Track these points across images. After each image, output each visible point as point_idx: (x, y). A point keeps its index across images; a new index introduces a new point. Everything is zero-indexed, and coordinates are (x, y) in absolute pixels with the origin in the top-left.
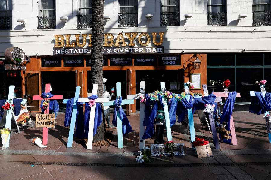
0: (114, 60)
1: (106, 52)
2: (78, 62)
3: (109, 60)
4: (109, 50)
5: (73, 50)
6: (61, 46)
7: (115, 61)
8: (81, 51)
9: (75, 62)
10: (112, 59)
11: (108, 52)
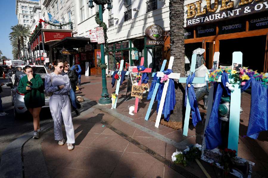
0: (255, 21)
1: (242, 12)
2: (210, 30)
3: (247, 23)
4: (247, 8)
5: (204, 17)
6: (192, 16)
7: (257, 22)
8: (212, 18)
9: (207, 31)
10: (252, 21)
11: (245, 12)
